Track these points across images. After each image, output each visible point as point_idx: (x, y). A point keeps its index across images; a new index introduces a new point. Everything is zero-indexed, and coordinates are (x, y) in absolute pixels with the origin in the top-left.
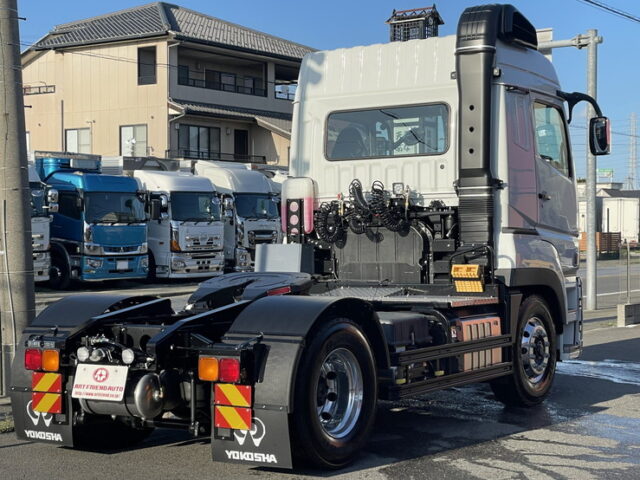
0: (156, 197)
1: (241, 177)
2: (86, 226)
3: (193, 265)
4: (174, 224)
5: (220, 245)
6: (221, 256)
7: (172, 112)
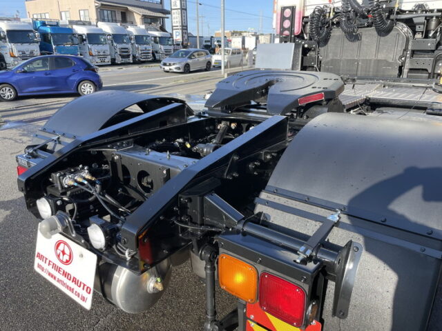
0: (81, 35)
1: (115, 28)
2: (54, 47)
3: (98, 60)
4: (90, 46)
5: (108, 53)
6: (109, 57)
7: (97, 5)
